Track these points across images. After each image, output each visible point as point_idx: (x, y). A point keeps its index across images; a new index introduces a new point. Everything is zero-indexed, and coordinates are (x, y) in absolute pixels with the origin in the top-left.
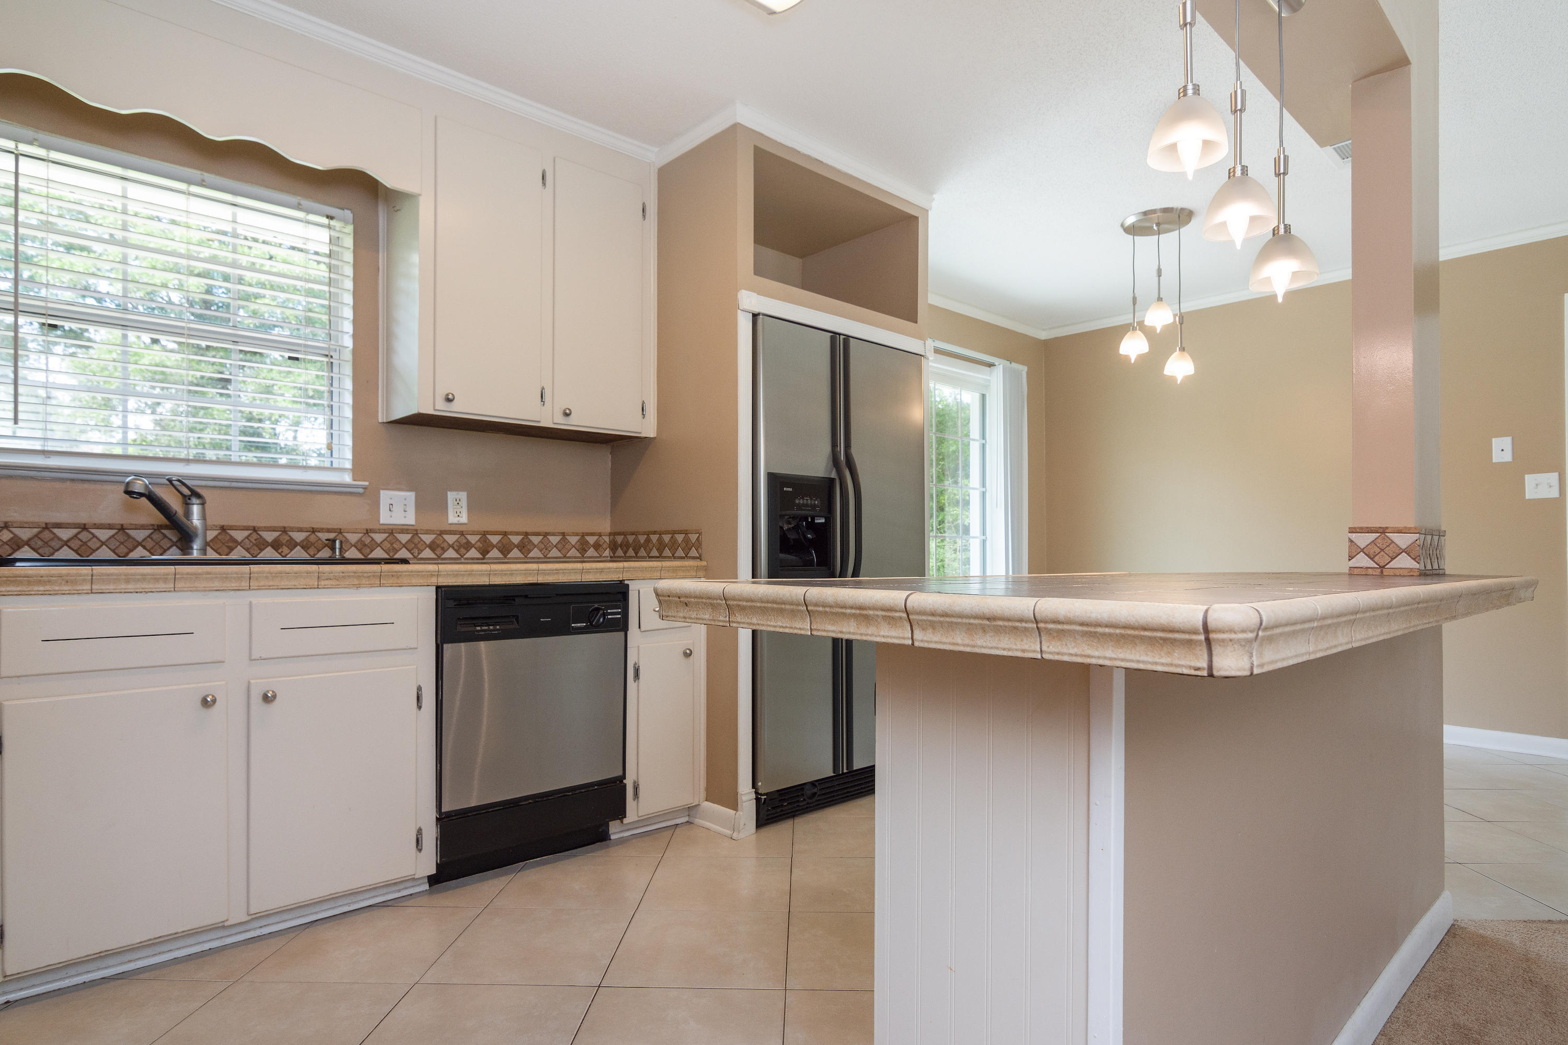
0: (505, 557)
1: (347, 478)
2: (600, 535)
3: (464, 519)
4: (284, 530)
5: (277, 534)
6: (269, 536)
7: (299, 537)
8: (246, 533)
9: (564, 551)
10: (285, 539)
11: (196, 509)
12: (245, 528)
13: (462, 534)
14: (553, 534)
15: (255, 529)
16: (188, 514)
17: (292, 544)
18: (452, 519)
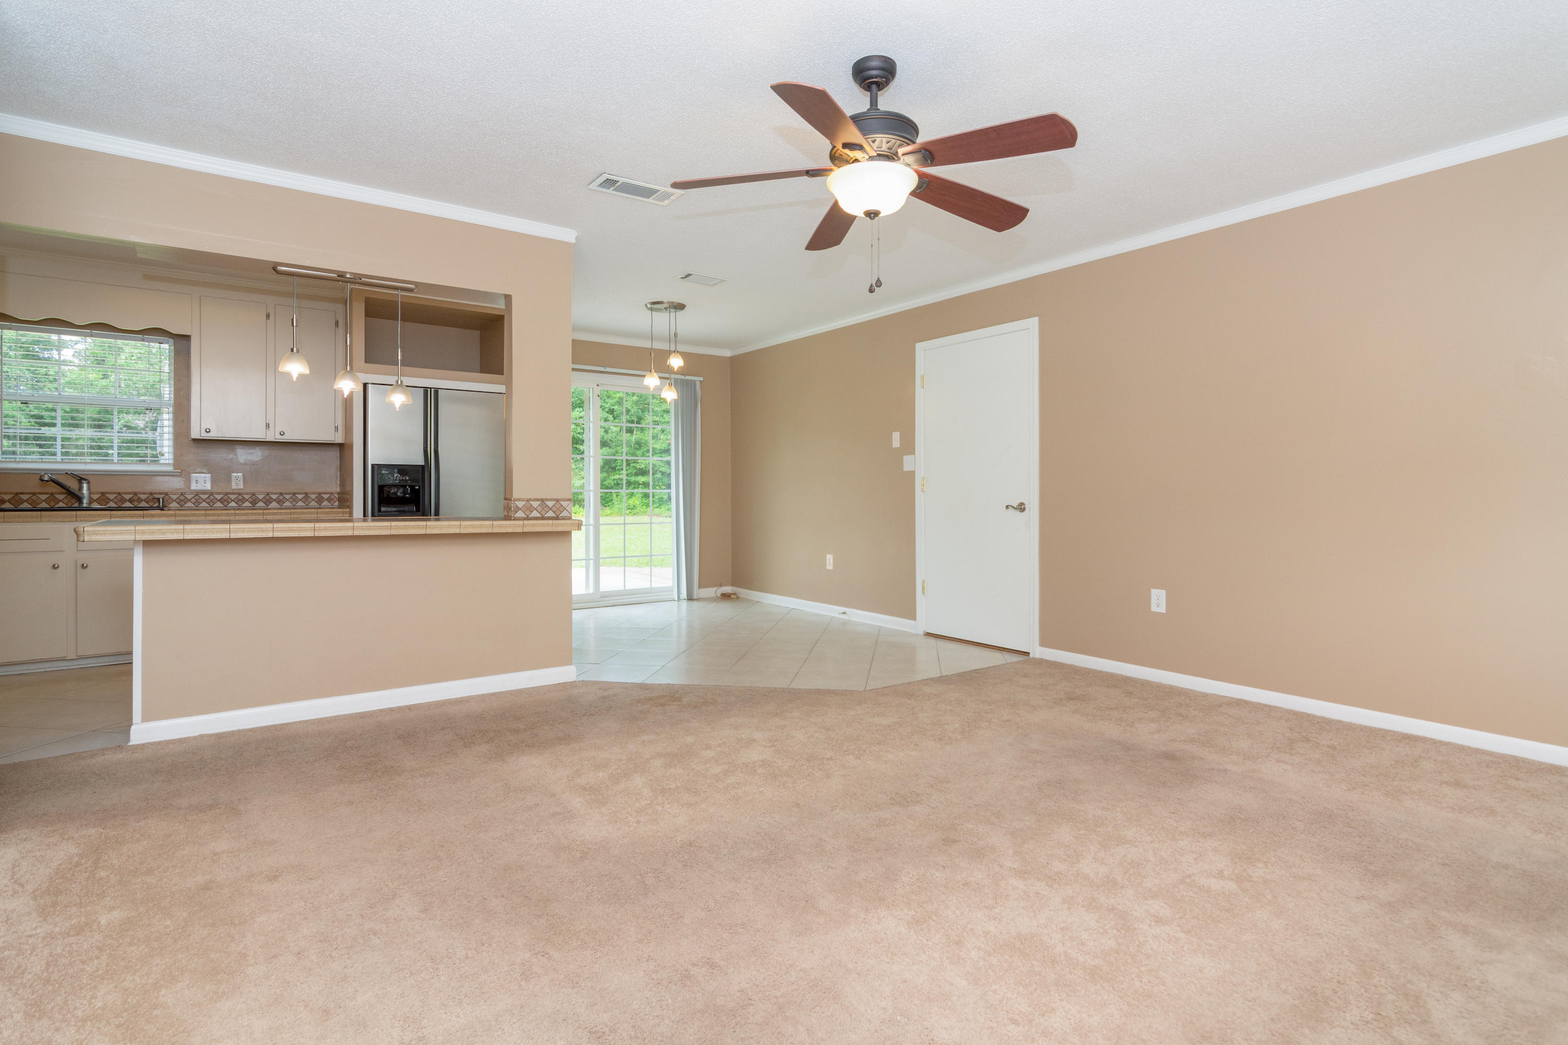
0: (254, 506)
1: (171, 468)
2: (332, 494)
3: (241, 486)
4: (135, 494)
5: (132, 496)
6: (128, 497)
7: (143, 497)
8: (115, 495)
9: (307, 503)
10: (136, 498)
11: (85, 486)
12: (115, 493)
13: (240, 494)
14: (299, 494)
15: (119, 494)
16: (81, 488)
17: (140, 500)
18: (234, 486)
